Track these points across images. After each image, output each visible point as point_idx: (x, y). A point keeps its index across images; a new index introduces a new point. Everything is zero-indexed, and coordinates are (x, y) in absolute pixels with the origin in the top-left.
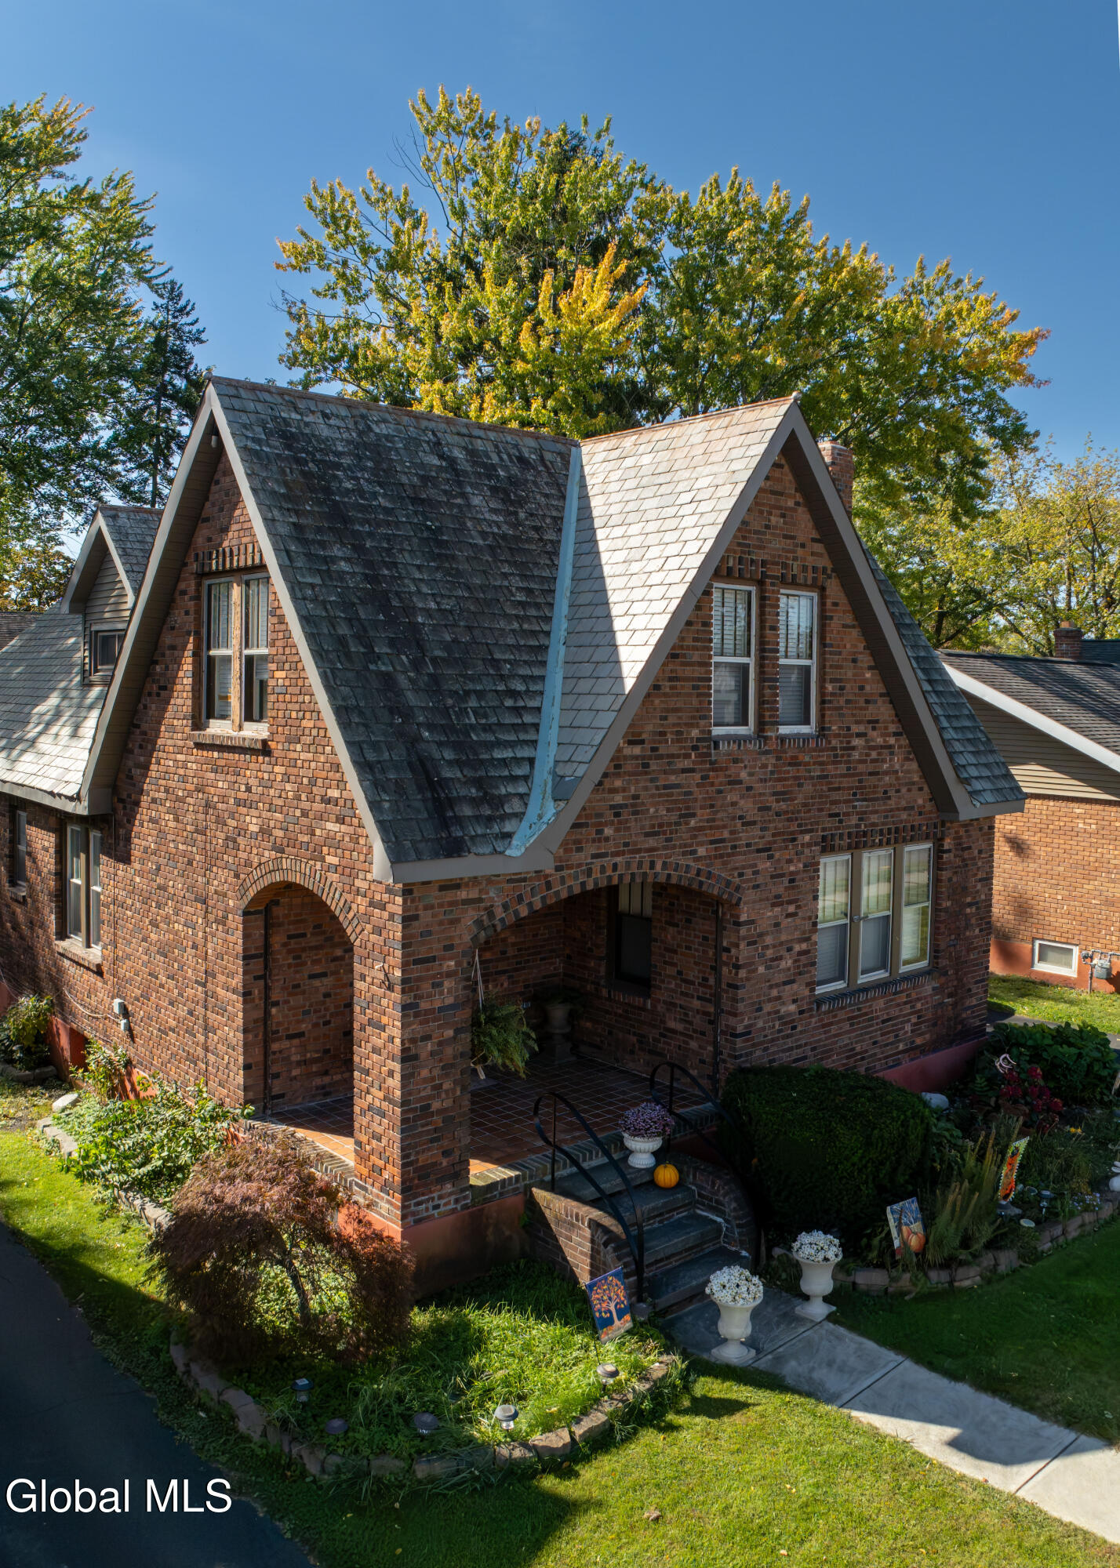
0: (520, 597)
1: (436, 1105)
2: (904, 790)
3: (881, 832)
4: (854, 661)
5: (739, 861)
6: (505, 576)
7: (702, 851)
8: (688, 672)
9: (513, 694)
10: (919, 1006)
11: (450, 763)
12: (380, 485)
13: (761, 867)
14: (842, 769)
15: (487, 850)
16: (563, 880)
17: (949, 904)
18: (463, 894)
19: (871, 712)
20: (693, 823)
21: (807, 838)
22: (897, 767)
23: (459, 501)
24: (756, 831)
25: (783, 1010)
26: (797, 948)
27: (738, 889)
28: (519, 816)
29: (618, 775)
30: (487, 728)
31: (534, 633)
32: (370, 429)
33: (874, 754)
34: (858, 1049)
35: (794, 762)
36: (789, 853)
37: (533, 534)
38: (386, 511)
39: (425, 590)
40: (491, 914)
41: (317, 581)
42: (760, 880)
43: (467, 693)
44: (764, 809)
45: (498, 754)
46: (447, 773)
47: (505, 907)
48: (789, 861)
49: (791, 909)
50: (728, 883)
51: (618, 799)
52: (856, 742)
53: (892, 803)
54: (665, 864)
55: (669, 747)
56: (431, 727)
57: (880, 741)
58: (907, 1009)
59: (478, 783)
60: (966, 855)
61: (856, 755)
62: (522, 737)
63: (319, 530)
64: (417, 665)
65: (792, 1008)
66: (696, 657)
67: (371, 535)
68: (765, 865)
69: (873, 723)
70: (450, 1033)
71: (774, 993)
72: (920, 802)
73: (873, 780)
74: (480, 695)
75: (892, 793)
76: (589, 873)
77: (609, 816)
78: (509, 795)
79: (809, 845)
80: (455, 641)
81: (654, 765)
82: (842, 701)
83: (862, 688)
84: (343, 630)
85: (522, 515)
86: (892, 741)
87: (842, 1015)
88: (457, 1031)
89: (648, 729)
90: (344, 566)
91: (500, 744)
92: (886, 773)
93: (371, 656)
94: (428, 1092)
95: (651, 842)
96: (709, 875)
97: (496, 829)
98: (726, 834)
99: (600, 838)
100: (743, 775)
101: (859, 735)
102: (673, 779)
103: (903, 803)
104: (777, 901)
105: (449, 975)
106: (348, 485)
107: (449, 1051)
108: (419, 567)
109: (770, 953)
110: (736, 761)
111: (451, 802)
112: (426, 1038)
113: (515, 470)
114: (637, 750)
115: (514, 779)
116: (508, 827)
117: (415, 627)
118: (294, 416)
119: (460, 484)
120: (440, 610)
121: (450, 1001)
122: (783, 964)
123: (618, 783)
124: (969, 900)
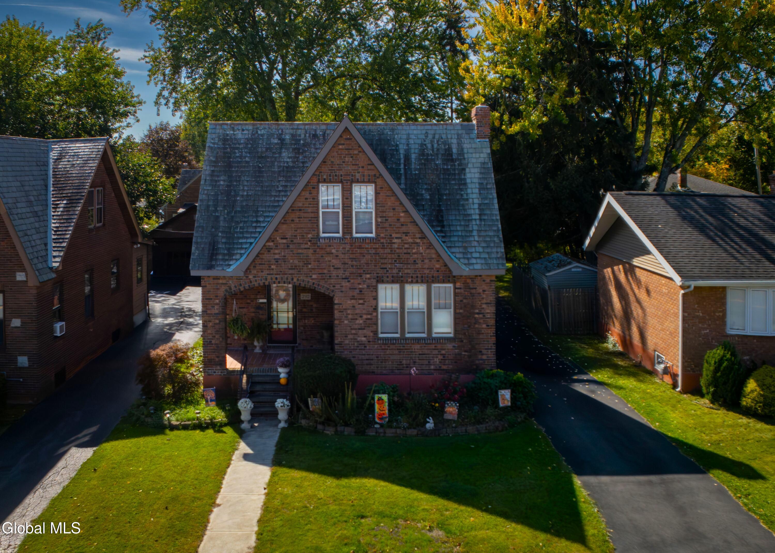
0: (280, 188)
1: (213, 342)
2: (426, 261)
3: (412, 277)
4: (394, 209)
5: (332, 281)
6: (279, 181)
7: (314, 276)
8: (306, 215)
9: (257, 222)
10: (443, 352)
11: (223, 243)
12: (249, 153)
13: (344, 284)
14: (388, 251)
15: (220, 268)
16: (256, 281)
17: (461, 311)
18: (221, 281)
19: (404, 229)
20: (310, 266)
21: (368, 276)
22: (421, 251)
23: (277, 155)
24: (341, 272)
25: (359, 339)
26: (365, 317)
27: (333, 291)
28: (237, 260)
29: (277, 249)
30: (242, 233)
31: (278, 201)
32: (257, 132)
33: (406, 246)
34: (404, 362)
35: (360, 247)
36: (359, 281)
37: (301, 165)
38: (247, 162)
39: (246, 188)
40: (230, 289)
41: (210, 188)
42: (344, 289)
43: (241, 222)
44: (345, 264)
45: (240, 241)
46: (220, 246)
47: (235, 287)
48: (359, 284)
49: (361, 301)
50: (328, 289)
51: (277, 256)
52: (395, 241)
53: (419, 266)
54: (298, 280)
55: (298, 240)
56: (222, 232)
57: (410, 240)
58: (436, 352)
59: (229, 249)
60: (473, 291)
61: (396, 246)
62: (253, 235)
63: (220, 171)
64: (228, 213)
65: (364, 339)
66: (310, 210)
67: (237, 171)
68: (345, 284)
69: (406, 234)
70: (217, 321)
71: (354, 332)
72: (438, 266)
73: (406, 256)
74: (245, 222)
75: (419, 261)
76: (266, 279)
77: (273, 261)
78: (237, 253)
79: (369, 279)
80: (247, 205)
81: (291, 246)
82: (387, 225)
83: (398, 220)
84: (211, 203)
85: (301, 157)
86: (418, 241)
87: (392, 347)
88: (220, 321)
89: (289, 235)
90: (222, 183)
91: (243, 238)
92: (415, 253)
93: (216, 211)
94: (211, 337)
95: (291, 272)
96: (319, 285)
97: (227, 263)
98: (325, 271)
99: (270, 269)
100: (334, 251)
101: (396, 238)
102: (300, 251)
103: (426, 266)
104: (353, 298)
105: (217, 304)
106: (238, 155)
107: (217, 327)
108: (247, 181)
109: (350, 317)
110: (330, 246)
111: (217, 254)
112: (210, 321)
113: (309, 140)
114: (284, 241)
115: (242, 248)
116: (231, 263)
117: (235, 201)
118: (232, 132)
119: (281, 148)
120: (247, 195)
121: (217, 311)
122: (357, 322)
123: (277, 251)
124: (477, 311)
